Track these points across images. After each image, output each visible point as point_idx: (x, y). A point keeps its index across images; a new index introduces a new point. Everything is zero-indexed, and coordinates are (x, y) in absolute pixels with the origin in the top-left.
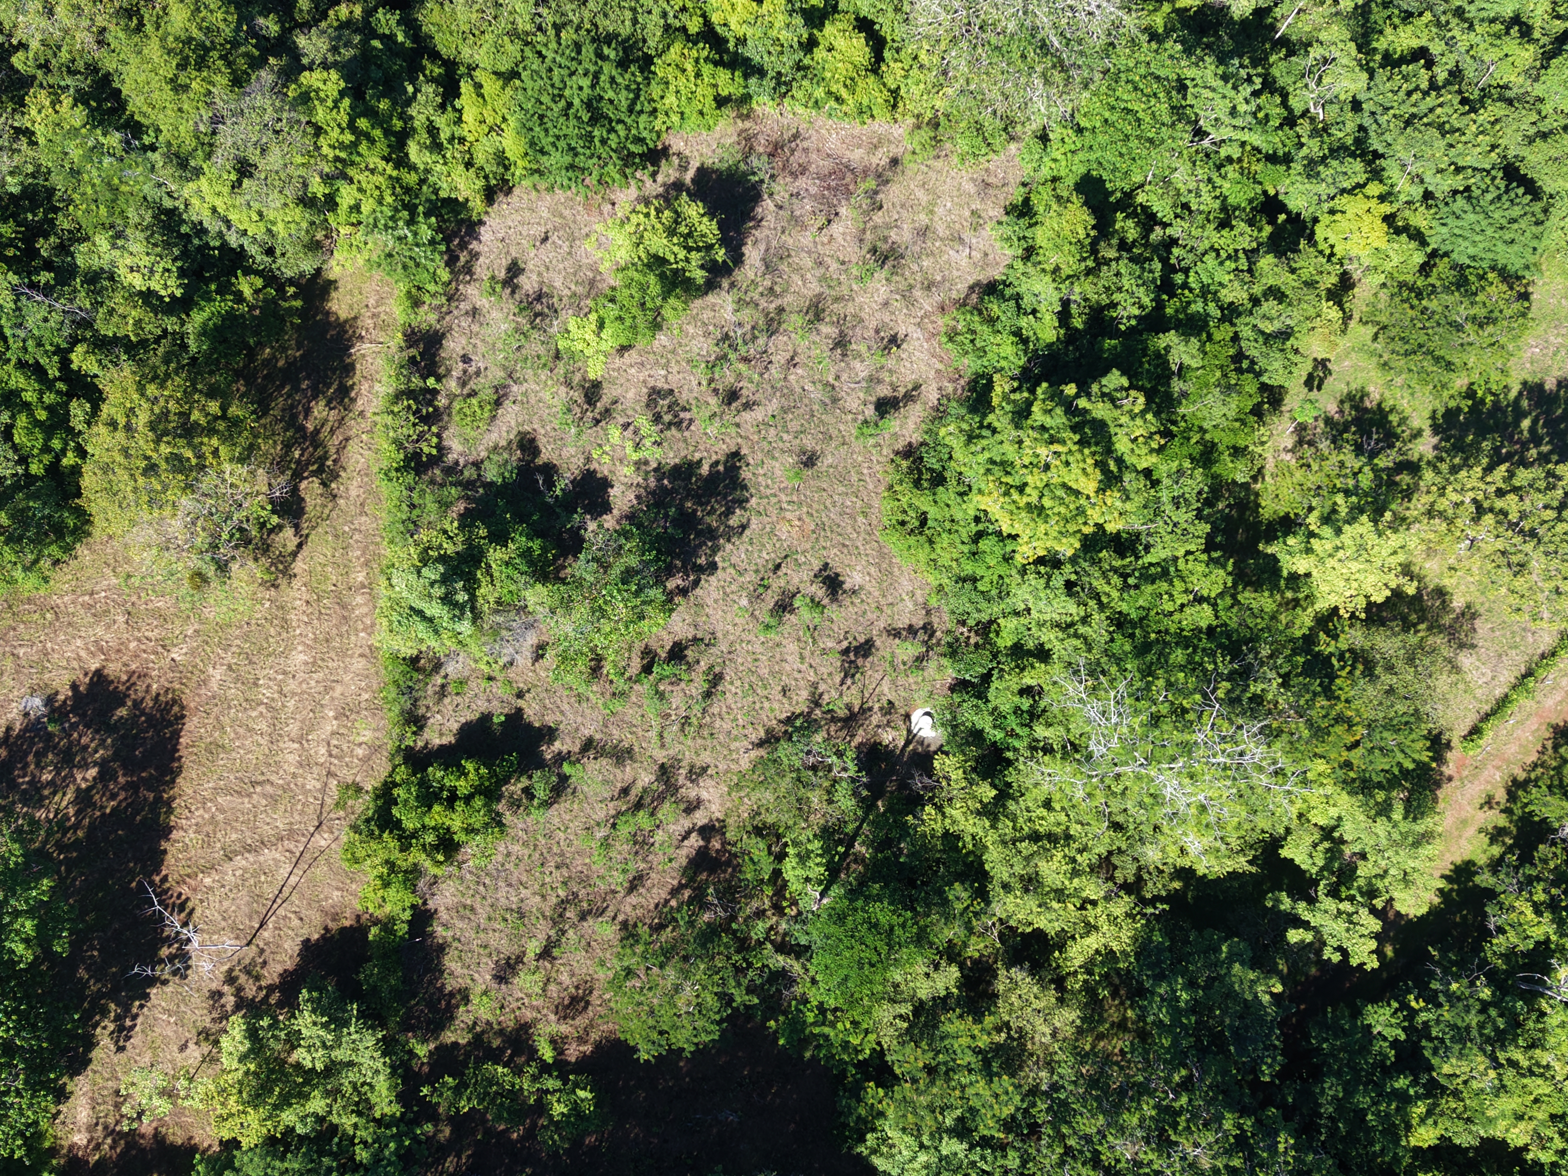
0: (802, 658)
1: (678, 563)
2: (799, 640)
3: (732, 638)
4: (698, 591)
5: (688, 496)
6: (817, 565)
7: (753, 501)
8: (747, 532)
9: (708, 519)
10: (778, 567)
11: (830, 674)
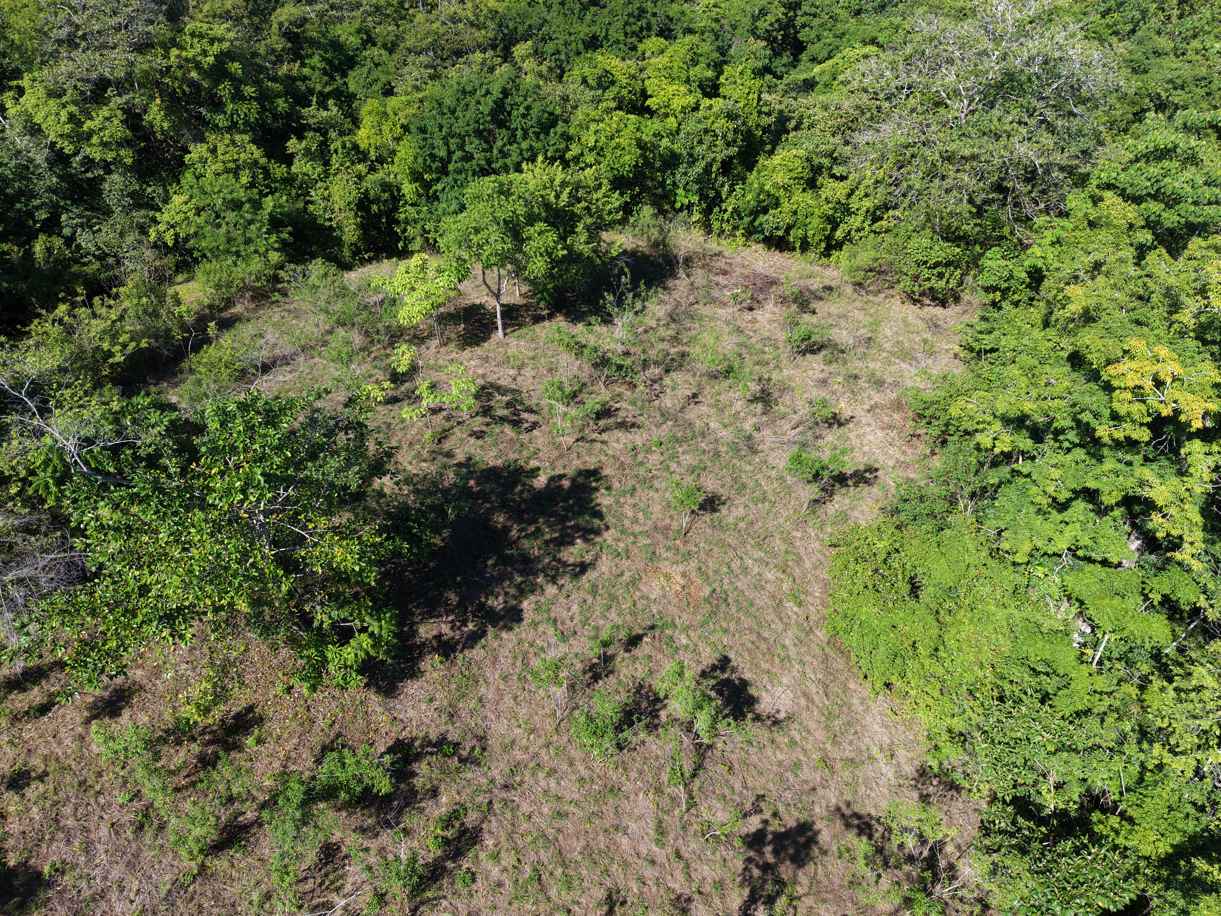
0: (661, 830)
1: (453, 598)
2: (659, 790)
3: (518, 755)
4: (477, 653)
5: (504, 506)
6: (709, 657)
7: (609, 536)
8: (591, 575)
9: (526, 544)
10: (634, 641)
11: (720, 884)
